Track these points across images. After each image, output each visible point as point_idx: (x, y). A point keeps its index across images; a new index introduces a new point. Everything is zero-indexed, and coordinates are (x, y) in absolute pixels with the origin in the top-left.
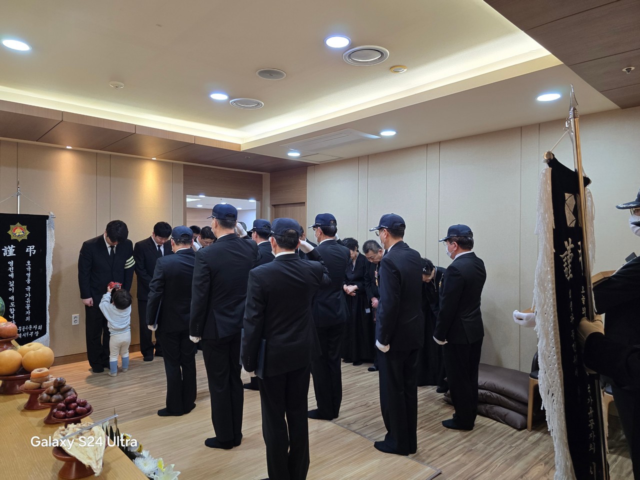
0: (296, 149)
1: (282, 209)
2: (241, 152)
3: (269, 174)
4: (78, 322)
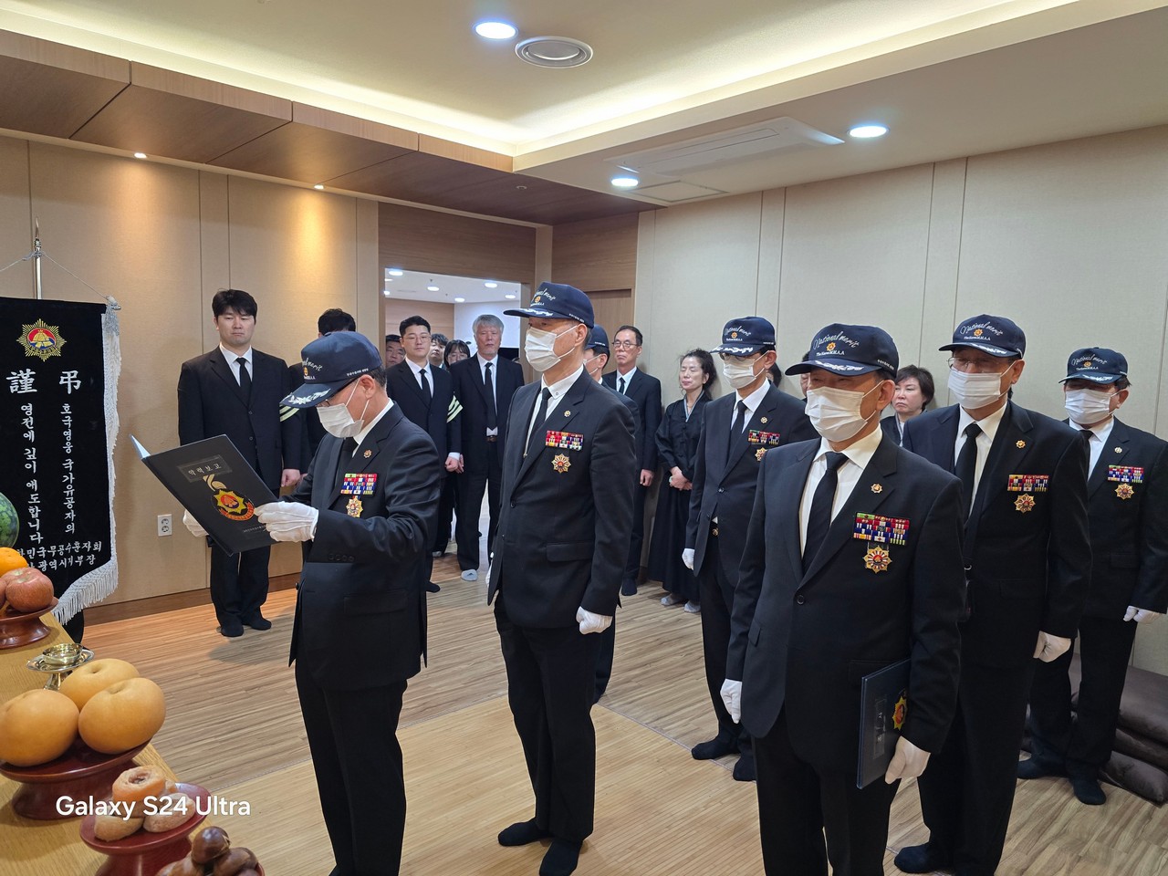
3: (549, 228)
4: (170, 530)
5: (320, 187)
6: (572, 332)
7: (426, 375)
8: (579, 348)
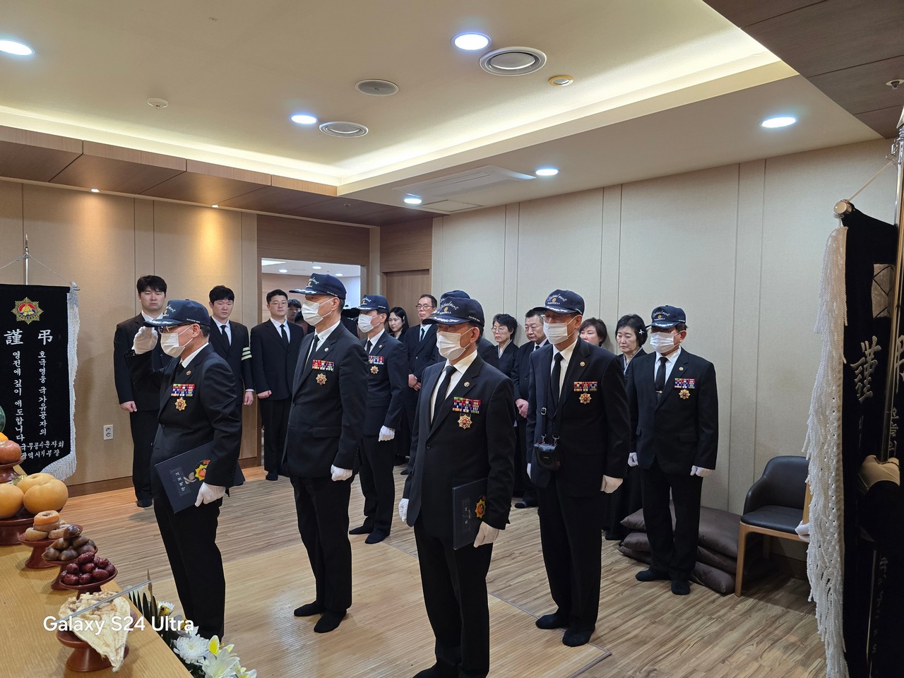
0: (416, 193)
1: (396, 279)
2: (337, 198)
3: (378, 228)
4: (112, 435)
5: (216, 206)
6: (329, 302)
7: (284, 328)
8: (336, 311)
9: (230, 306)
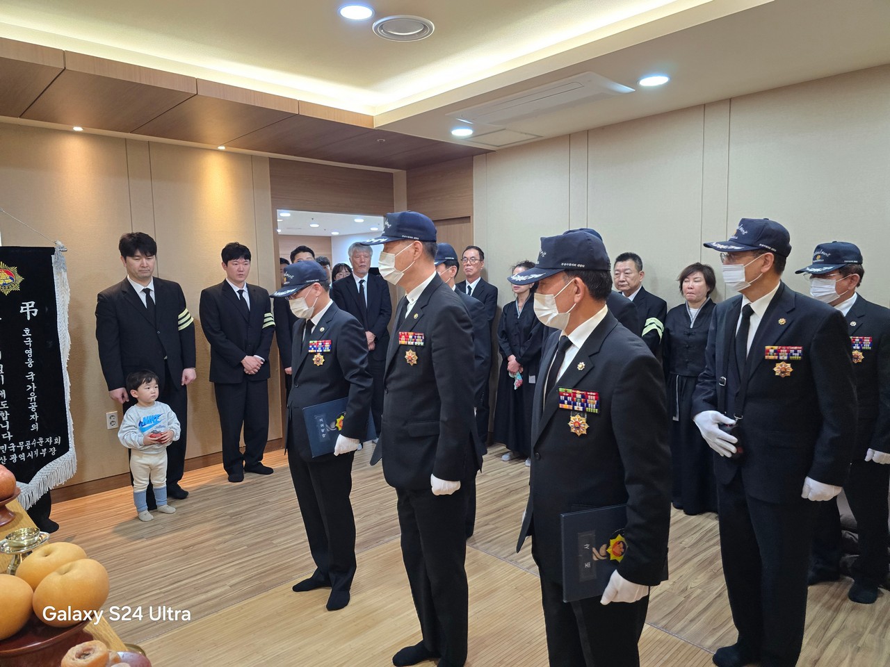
2: (374, 130)
3: (404, 172)
4: (117, 423)
5: (222, 148)
9: (248, 266)
